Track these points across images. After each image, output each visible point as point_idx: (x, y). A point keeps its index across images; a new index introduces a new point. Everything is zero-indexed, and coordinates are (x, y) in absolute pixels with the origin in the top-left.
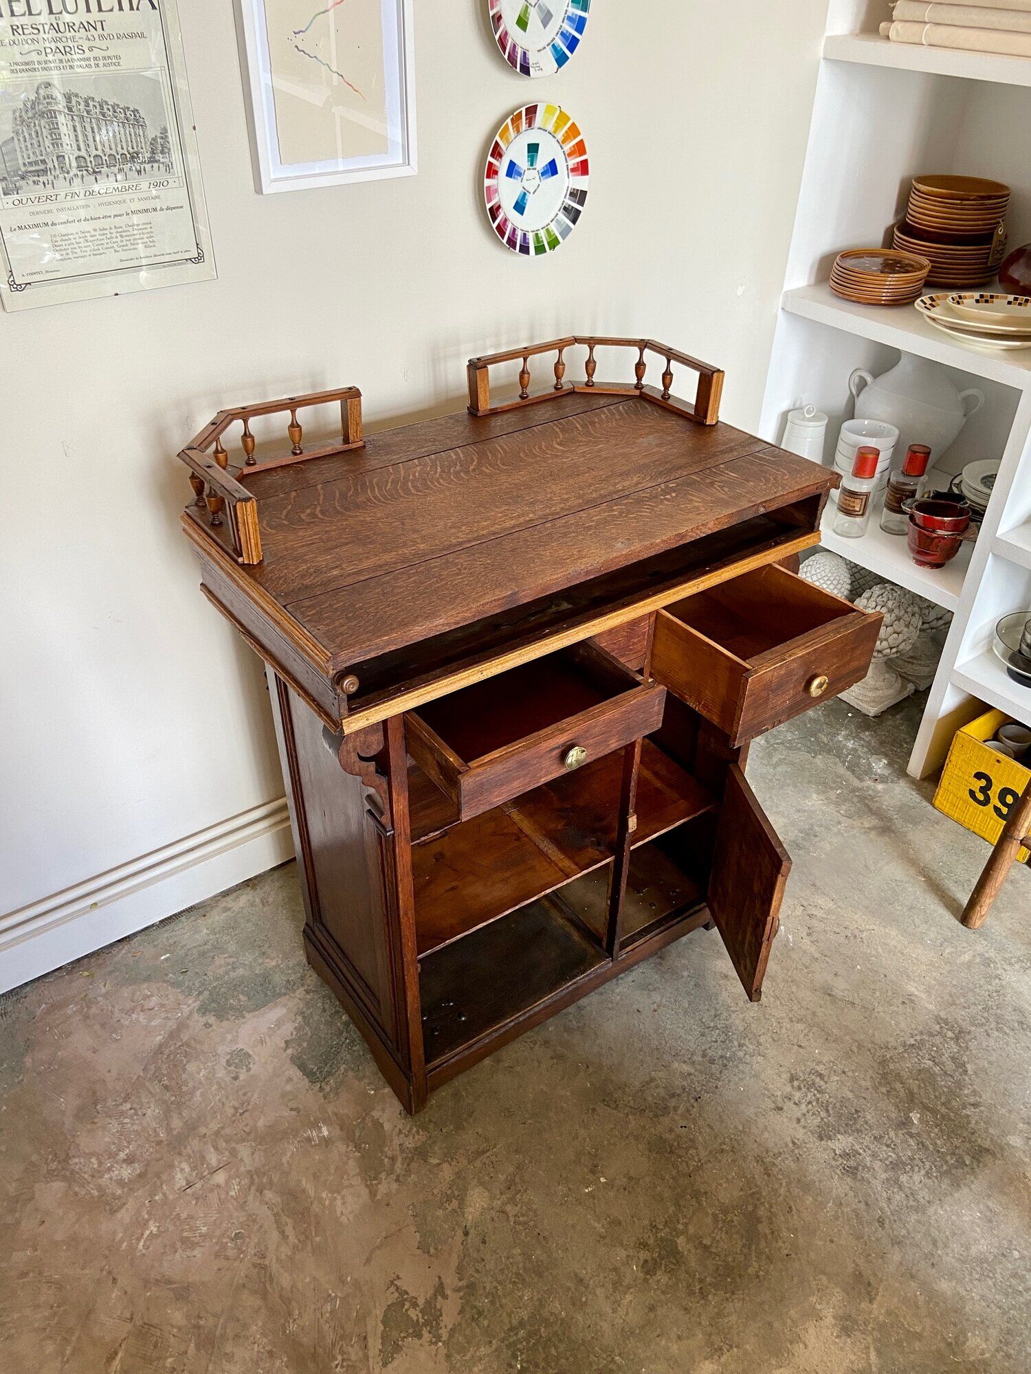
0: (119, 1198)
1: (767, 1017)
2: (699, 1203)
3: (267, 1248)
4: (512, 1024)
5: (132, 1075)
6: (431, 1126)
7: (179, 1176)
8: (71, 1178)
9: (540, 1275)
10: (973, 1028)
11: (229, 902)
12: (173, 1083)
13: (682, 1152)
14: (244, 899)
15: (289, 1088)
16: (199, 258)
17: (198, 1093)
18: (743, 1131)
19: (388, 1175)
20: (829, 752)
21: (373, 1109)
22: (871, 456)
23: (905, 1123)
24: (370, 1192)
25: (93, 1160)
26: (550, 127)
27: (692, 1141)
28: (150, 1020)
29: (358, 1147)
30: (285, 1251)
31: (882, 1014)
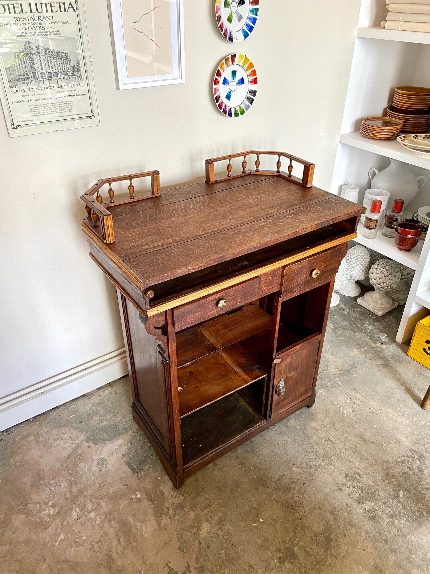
0: (49, 522)
1: (335, 448)
2: (305, 532)
3: (112, 547)
4: (222, 448)
5: (56, 468)
6: (185, 494)
7: (74, 513)
8: (28, 513)
9: (233, 563)
10: (427, 454)
11: (100, 392)
12: (73, 472)
13: (296, 508)
14: (107, 391)
15: (123, 475)
16: (92, 116)
17: (84, 477)
18: (324, 500)
19: (166, 516)
20: (361, 331)
21: (160, 486)
22: (378, 204)
23: (397, 497)
24: (158, 523)
25: (38, 505)
26: (241, 64)
27: (302, 503)
28: (65, 444)
29: (153, 503)
30: (120, 549)
31: (386, 447)
